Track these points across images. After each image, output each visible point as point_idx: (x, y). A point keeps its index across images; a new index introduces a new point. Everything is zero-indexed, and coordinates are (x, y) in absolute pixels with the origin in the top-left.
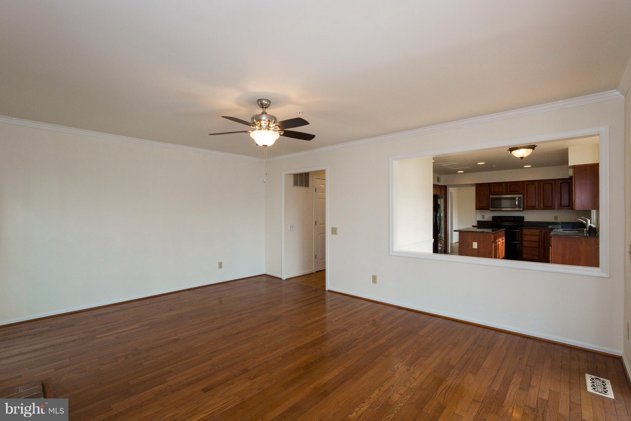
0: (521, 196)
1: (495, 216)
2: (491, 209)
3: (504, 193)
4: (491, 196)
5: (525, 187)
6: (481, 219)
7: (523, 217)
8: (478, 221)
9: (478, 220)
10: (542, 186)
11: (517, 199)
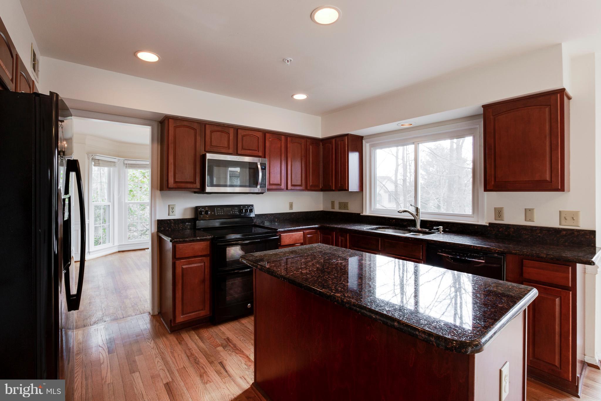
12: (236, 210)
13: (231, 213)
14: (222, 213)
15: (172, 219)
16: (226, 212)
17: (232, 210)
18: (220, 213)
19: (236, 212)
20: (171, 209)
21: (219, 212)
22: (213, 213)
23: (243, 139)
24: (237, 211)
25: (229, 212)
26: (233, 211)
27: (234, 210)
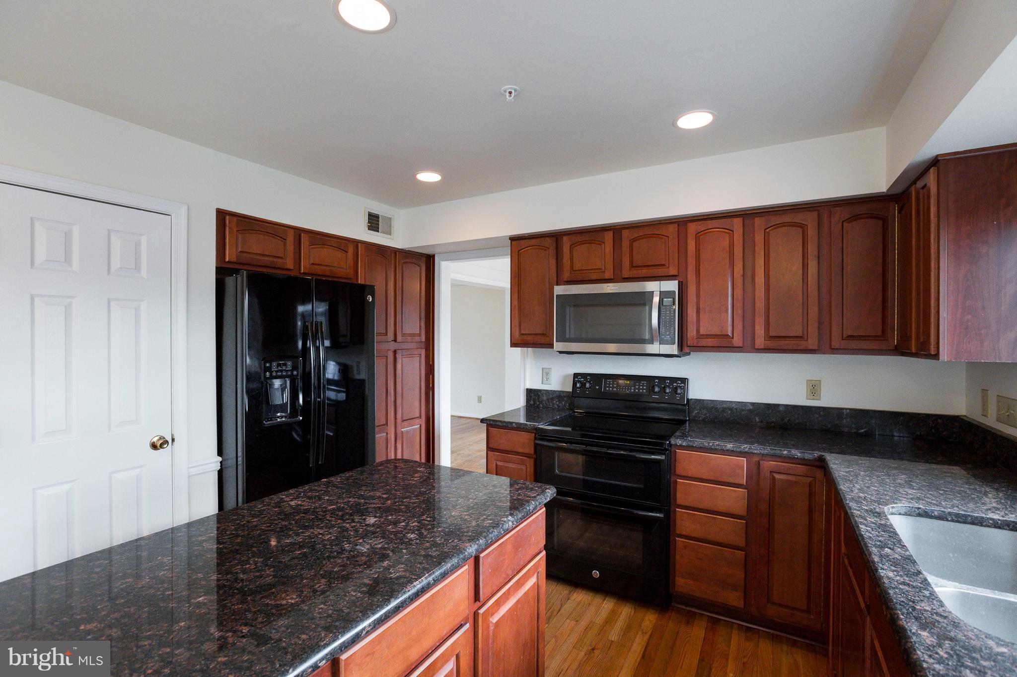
0: (672, 286)
1: (584, 375)
2: (558, 346)
3: (609, 275)
4: (559, 290)
5: (691, 246)
6: (537, 385)
7: (684, 380)
8: (527, 389)
9: (529, 386)
10: (759, 237)
11: (656, 299)
12: (643, 386)
13: (632, 391)
14: (615, 389)
15: (544, 390)
16: (623, 389)
17: (635, 387)
18: (611, 389)
19: (643, 389)
20: (546, 373)
21: (609, 387)
22: (597, 387)
23: (632, 247)
24: (645, 387)
25: (628, 389)
26: (637, 387)
27: (639, 386)
